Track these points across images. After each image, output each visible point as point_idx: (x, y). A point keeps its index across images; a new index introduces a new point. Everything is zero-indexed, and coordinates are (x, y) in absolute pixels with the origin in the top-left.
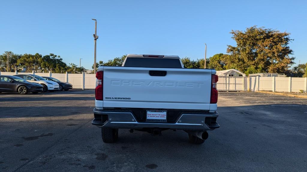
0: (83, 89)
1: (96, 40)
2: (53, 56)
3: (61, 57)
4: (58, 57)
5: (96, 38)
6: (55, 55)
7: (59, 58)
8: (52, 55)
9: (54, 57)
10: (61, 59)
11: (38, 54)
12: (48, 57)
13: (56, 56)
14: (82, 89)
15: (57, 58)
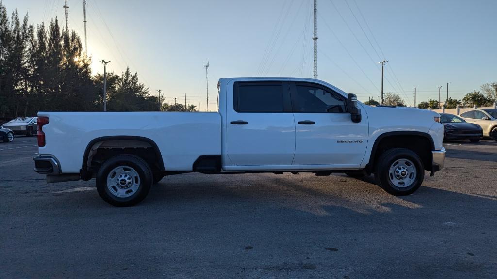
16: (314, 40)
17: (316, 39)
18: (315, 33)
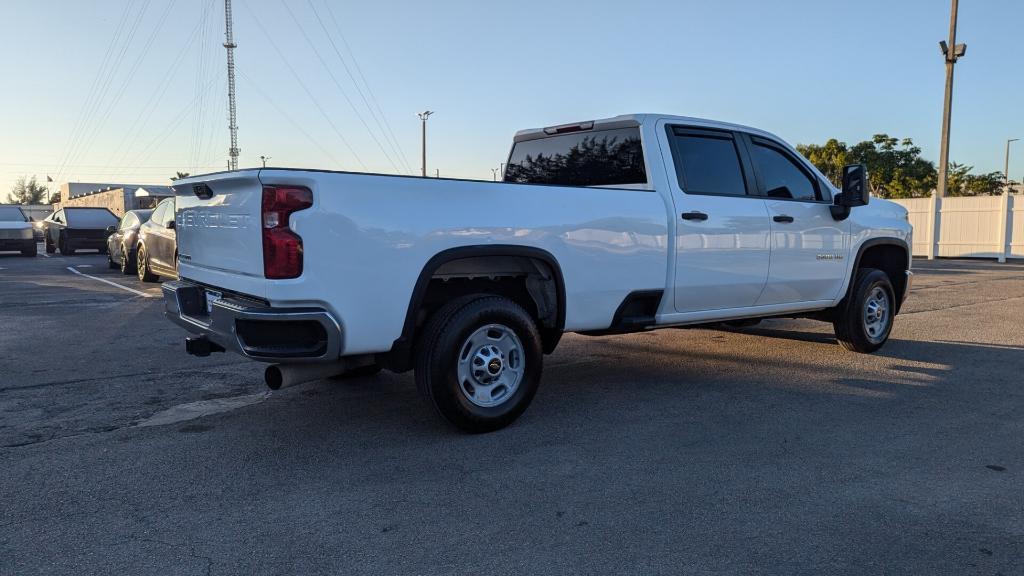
0: (930, 258)
1: (951, 61)
2: (883, 144)
3: (916, 144)
4: (904, 144)
5: (952, 54)
6: (890, 138)
7: (908, 148)
8: (880, 139)
9: (888, 147)
10: (917, 151)
11: (834, 141)
12: (866, 147)
13: (894, 141)
14: (926, 257)
15: (899, 147)
16: (226, 49)
17: (230, 46)
18: (228, 33)
